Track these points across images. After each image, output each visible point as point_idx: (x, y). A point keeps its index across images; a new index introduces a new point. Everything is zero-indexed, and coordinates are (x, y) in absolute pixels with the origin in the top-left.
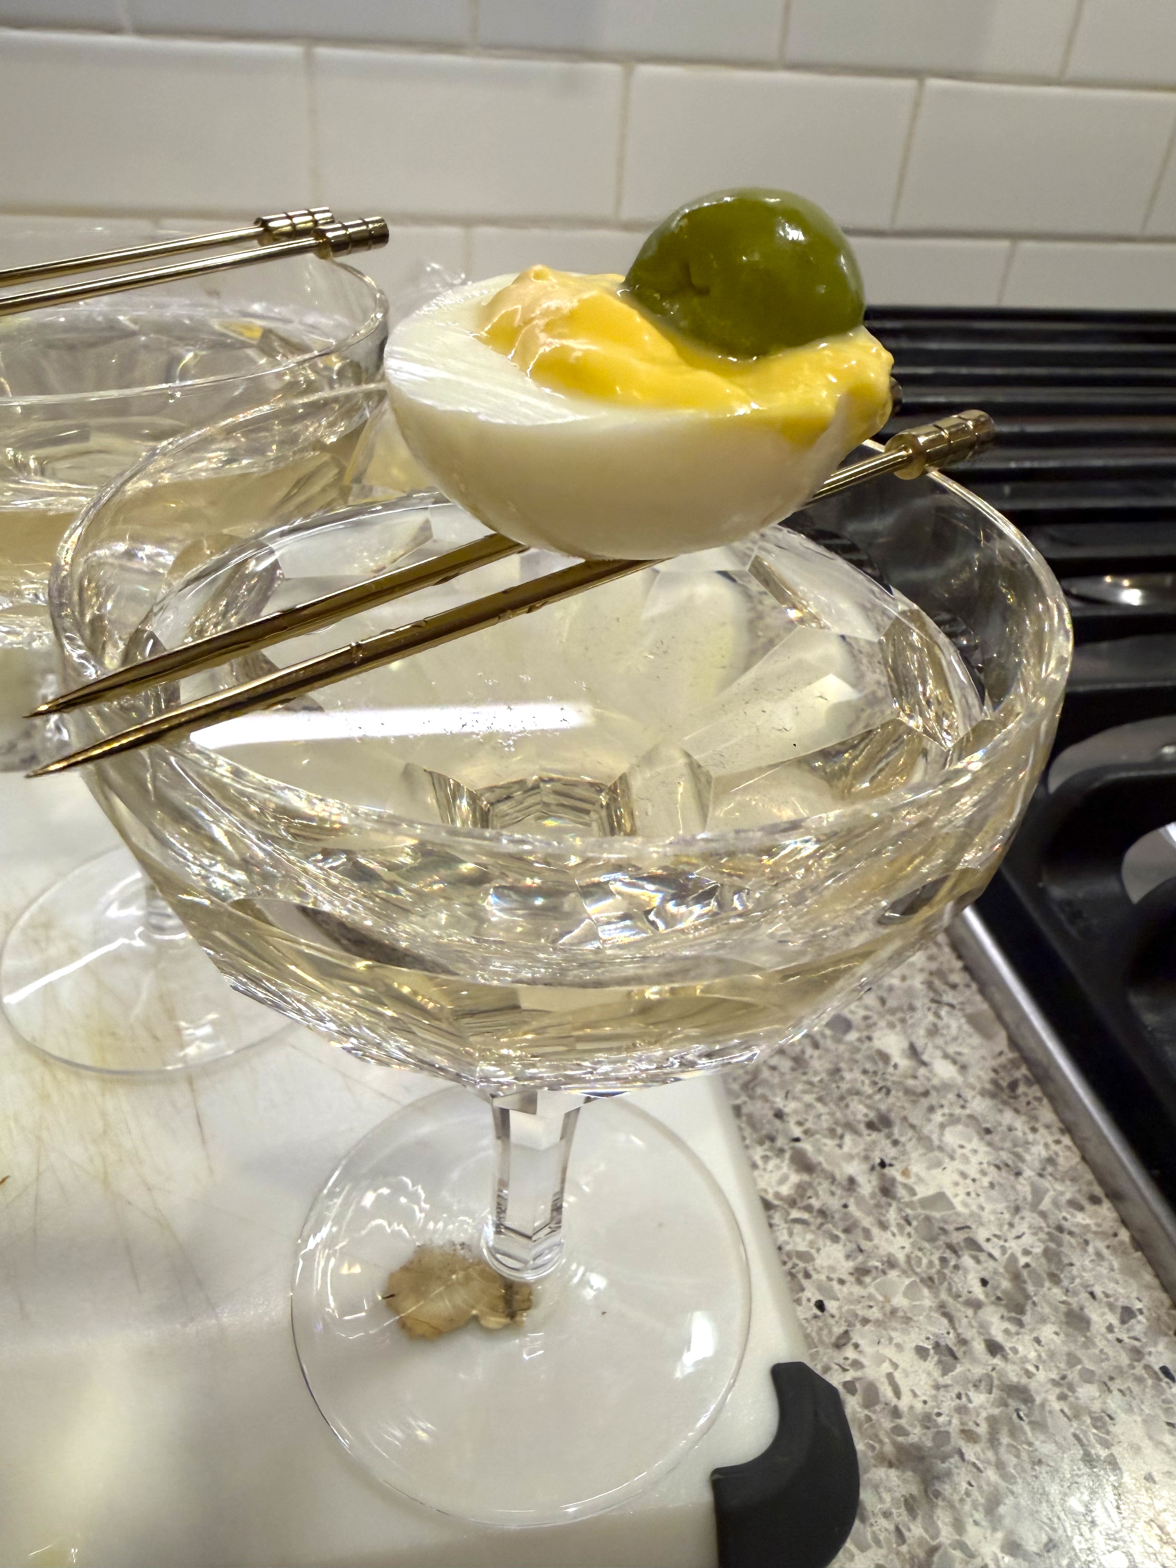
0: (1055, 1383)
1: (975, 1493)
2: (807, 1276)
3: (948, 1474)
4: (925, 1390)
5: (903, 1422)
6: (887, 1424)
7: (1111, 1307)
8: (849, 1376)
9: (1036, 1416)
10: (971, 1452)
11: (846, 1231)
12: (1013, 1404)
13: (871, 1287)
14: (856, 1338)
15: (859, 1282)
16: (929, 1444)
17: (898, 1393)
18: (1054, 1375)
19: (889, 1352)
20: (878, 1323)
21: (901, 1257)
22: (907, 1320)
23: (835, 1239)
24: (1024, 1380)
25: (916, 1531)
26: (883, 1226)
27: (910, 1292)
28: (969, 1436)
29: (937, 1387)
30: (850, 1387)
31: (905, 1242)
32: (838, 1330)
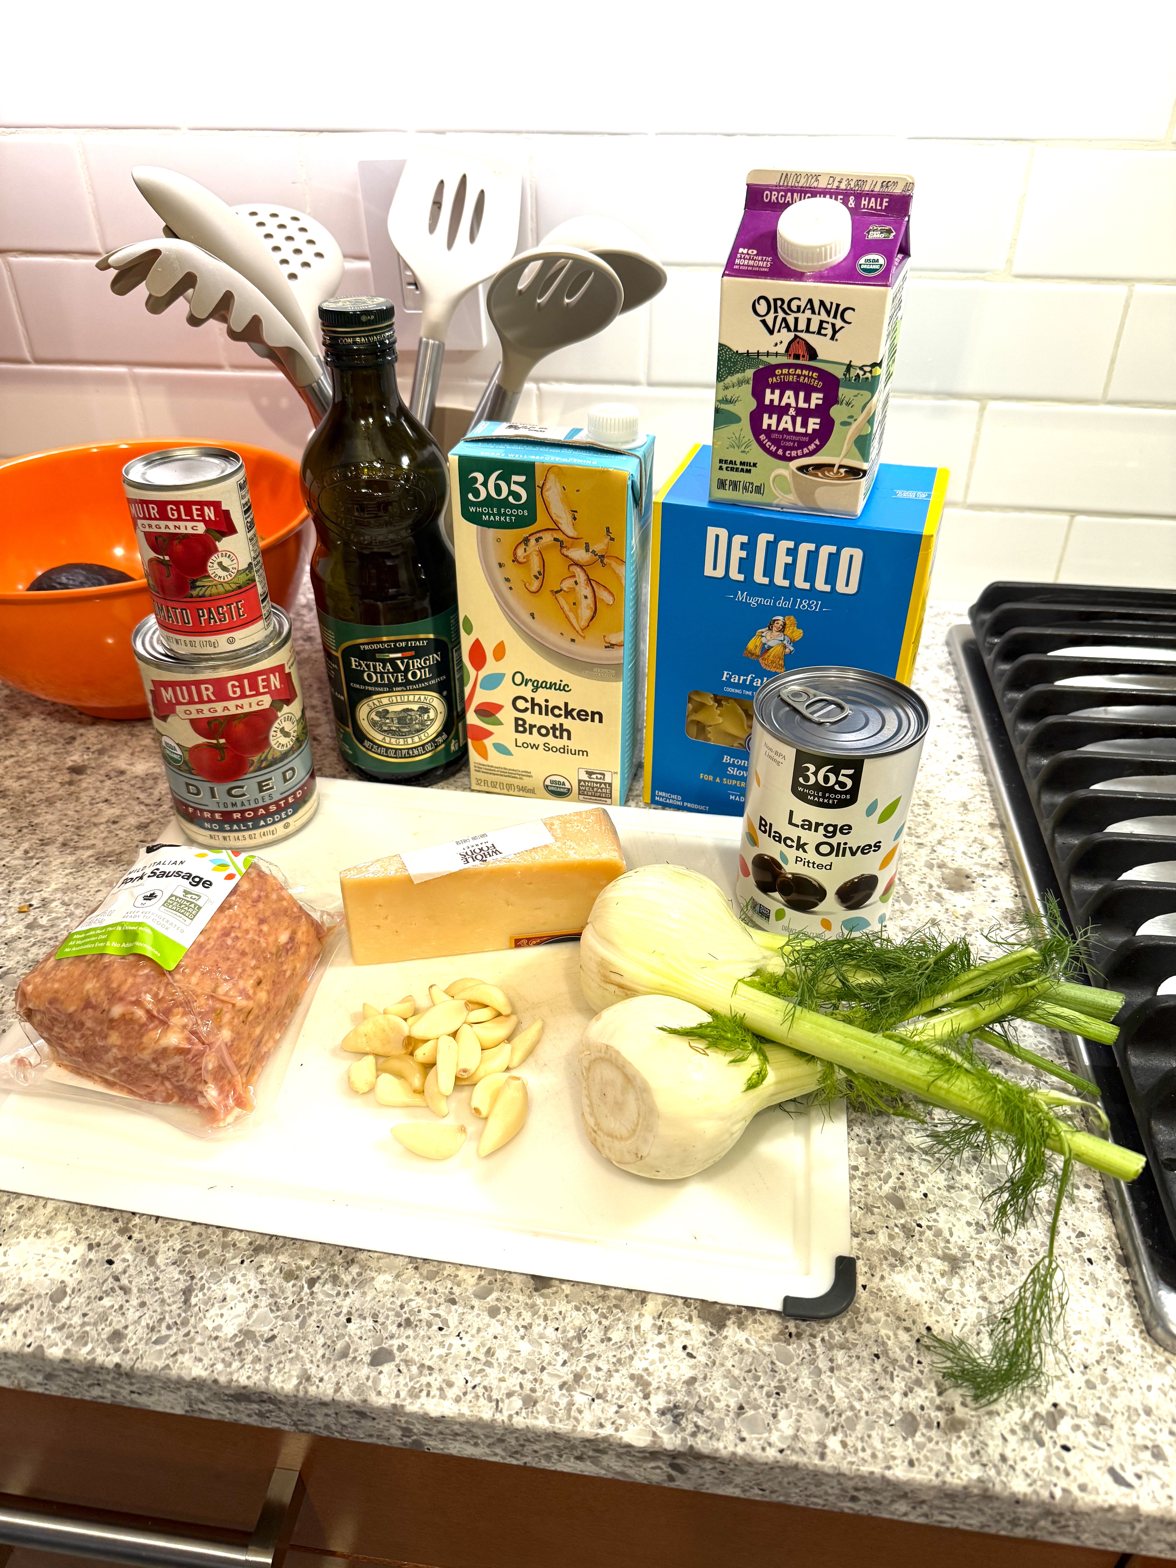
0: (1031, 1250)
1: (974, 1277)
2: (923, 1182)
3: (965, 1268)
4: (966, 1237)
5: (950, 1246)
6: (942, 1244)
7: (1074, 1230)
8: (930, 1224)
9: (1016, 1259)
10: (978, 1263)
11: (949, 1170)
12: (1006, 1252)
13: (954, 1194)
14: (938, 1211)
15: (948, 1191)
16: (959, 1255)
17: (951, 1235)
18: (1032, 1248)
19: (954, 1220)
20: (951, 1208)
21: (973, 1187)
22: (967, 1210)
23: (942, 1171)
24: (1015, 1246)
25: (942, 1282)
26: (968, 1172)
27: (972, 1200)
28: (980, 1258)
29: (972, 1238)
30: (929, 1228)
31: (978, 1181)
32: (931, 1206)
